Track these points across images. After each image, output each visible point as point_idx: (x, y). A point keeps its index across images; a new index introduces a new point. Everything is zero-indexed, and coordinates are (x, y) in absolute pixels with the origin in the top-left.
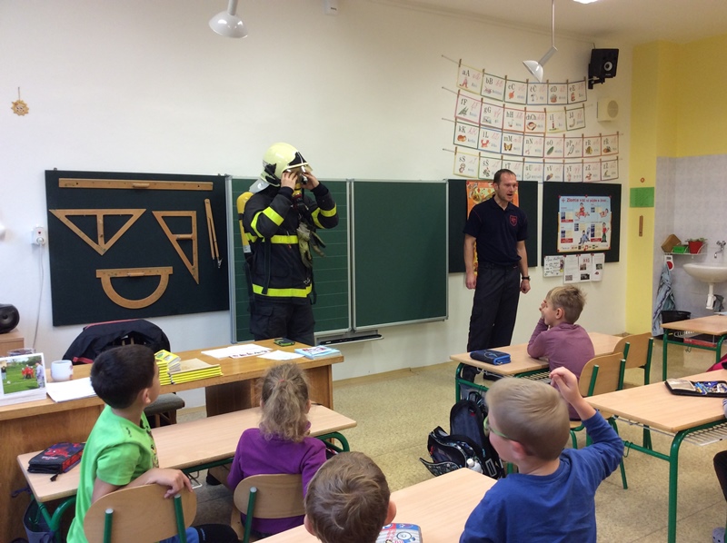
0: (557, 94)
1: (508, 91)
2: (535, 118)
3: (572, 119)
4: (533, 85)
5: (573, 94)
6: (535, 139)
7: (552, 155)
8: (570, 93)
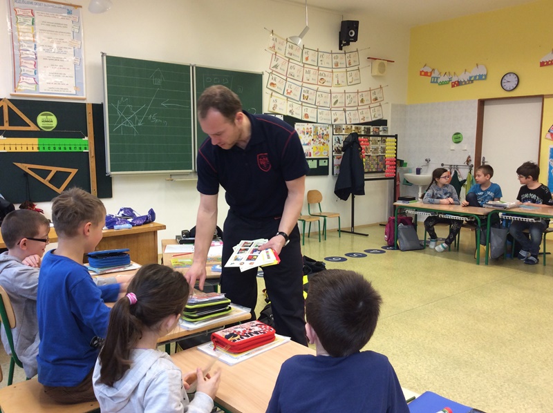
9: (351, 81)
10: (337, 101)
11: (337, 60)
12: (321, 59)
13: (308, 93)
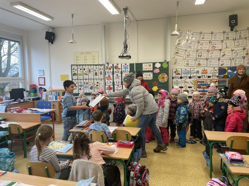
0: (230, 36)
1: (202, 37)
2: (215, 44)
3: (238, 43)
4: (215, 34)
5: (240, 35)
6: (214, 52)
7: (225, 56)
8: (238, 35)
9: (238, 45)
10: (225, 54)
11: (228, 36)
12: (215, 36)
13: (201, 53)
